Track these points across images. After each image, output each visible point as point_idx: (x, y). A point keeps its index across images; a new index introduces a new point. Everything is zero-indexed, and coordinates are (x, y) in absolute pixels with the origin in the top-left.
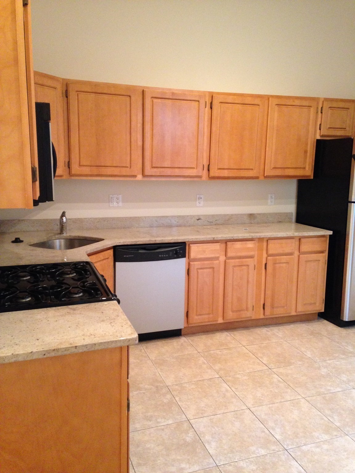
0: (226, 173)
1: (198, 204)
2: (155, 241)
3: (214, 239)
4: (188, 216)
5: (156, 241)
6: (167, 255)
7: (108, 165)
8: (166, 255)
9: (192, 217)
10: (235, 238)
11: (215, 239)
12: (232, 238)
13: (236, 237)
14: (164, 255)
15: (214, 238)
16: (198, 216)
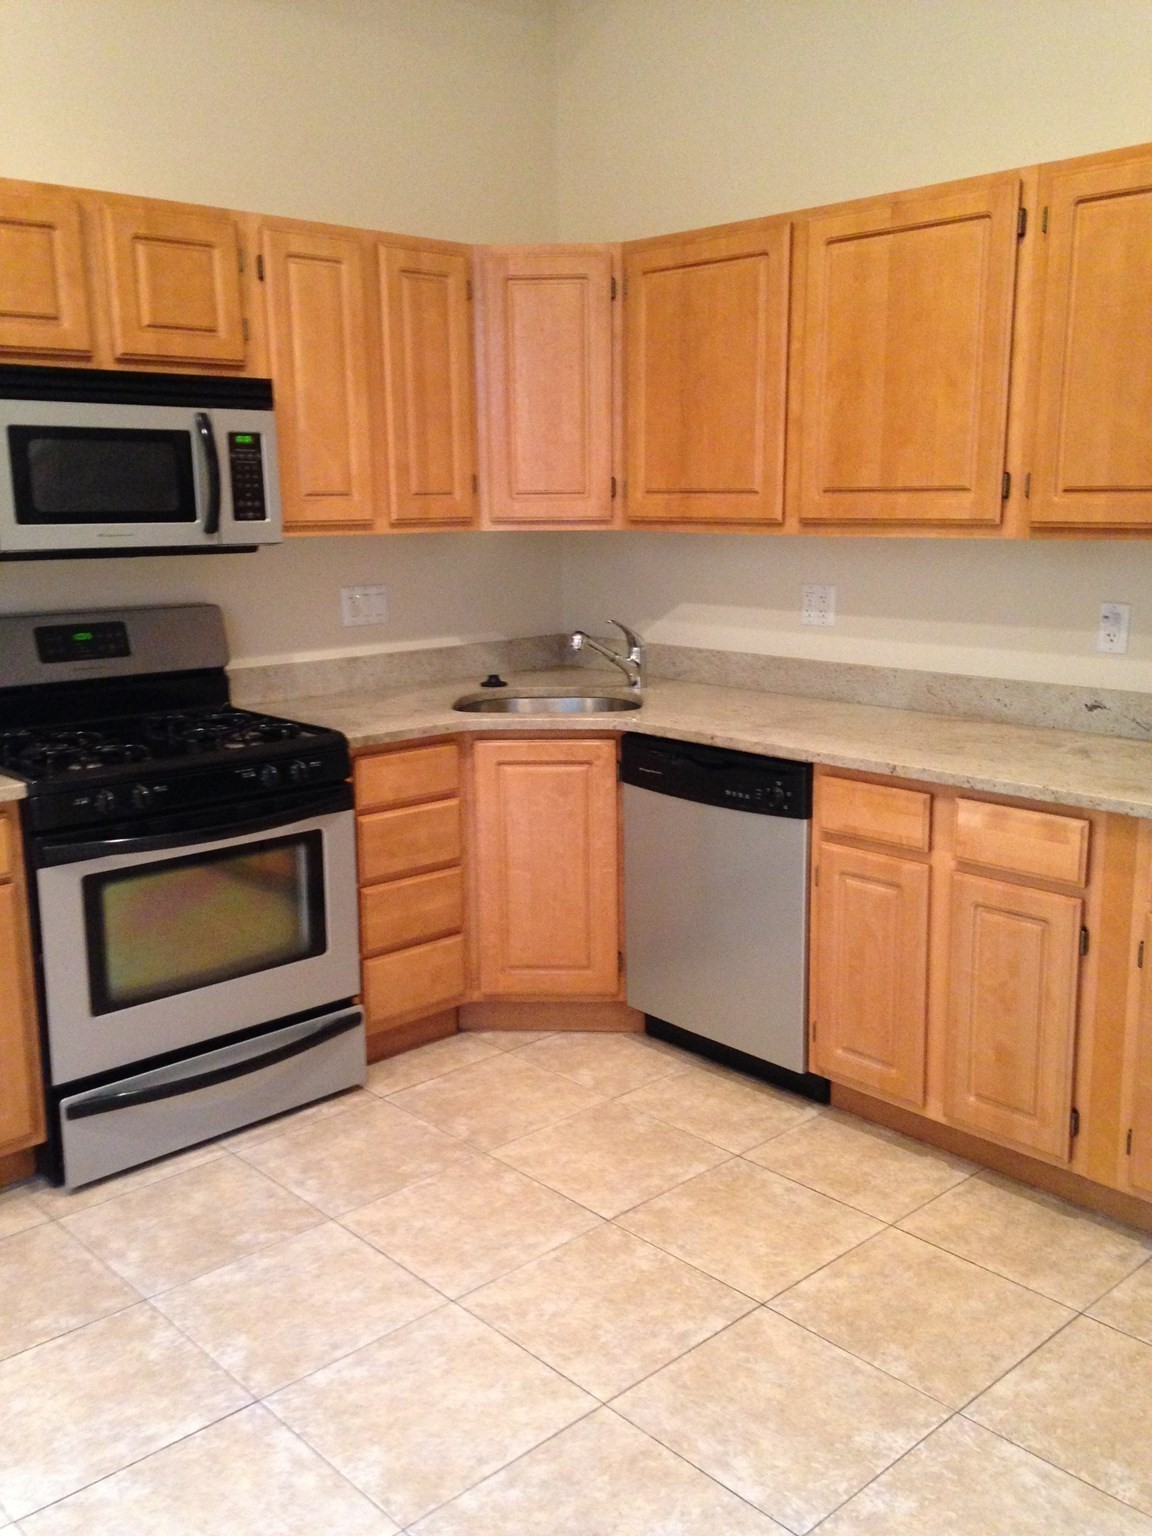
0: (1099, 510)
1: (1103, 644)
2: (712, 738)
3: (894, 774)
4: (1048, 687)
5: (715, 740)
6: (747, 797)
7: (705, 486)
8: (744, 793)
9: (1067, 693)
10: (979, 787)
11: (900, 773)
12: (966, 786)
13: (982, 781)
14: (738, 792)
15: (894, 768)
16: (1094, 691)
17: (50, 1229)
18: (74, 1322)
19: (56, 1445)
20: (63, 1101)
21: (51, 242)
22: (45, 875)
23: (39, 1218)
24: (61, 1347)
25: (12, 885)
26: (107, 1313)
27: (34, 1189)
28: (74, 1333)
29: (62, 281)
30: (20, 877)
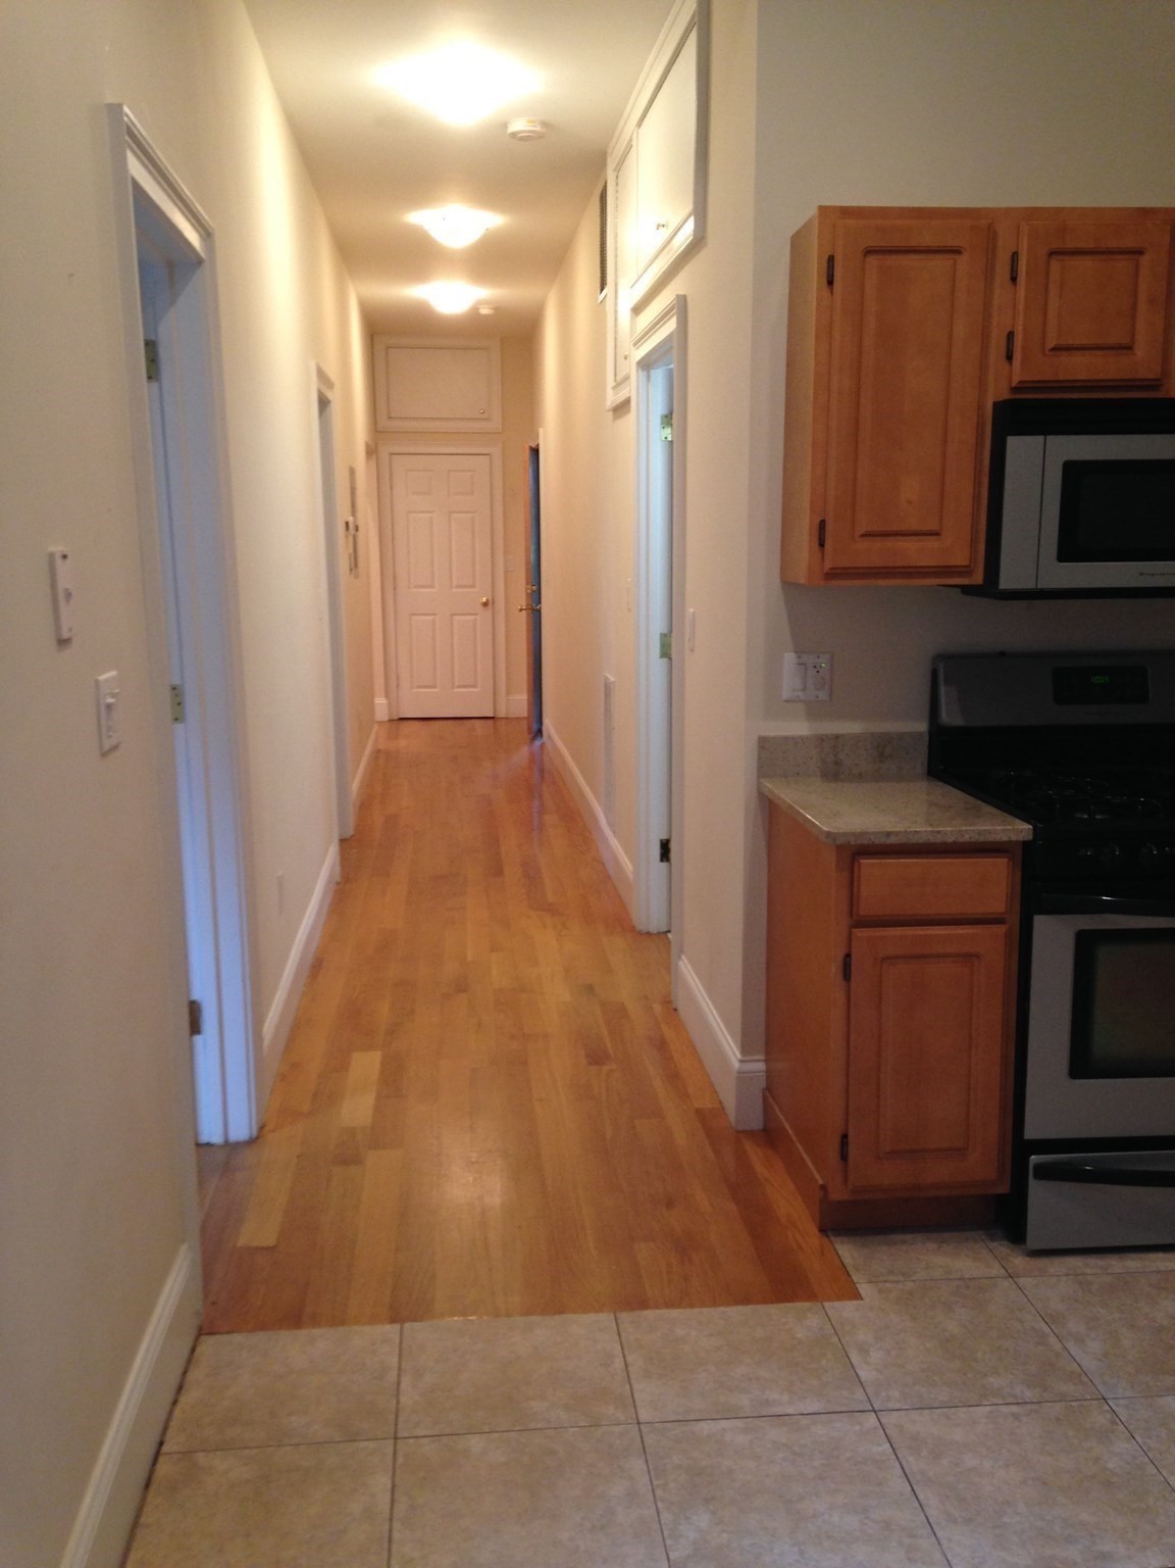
17: (1006, 1283)
18: (1029, 1394)
19: (1006, 1519)
20: (1033, 1157)
21: (1137, 267)
22: (1041, 922)
23: (996, 1270)
24: (1016, 1417)
25: (1007, 926)
26: (1062, 1398)
27: (992, 1238)
28: (1029, 1407)
29: (1142, 306)
30: (1015, 920)
